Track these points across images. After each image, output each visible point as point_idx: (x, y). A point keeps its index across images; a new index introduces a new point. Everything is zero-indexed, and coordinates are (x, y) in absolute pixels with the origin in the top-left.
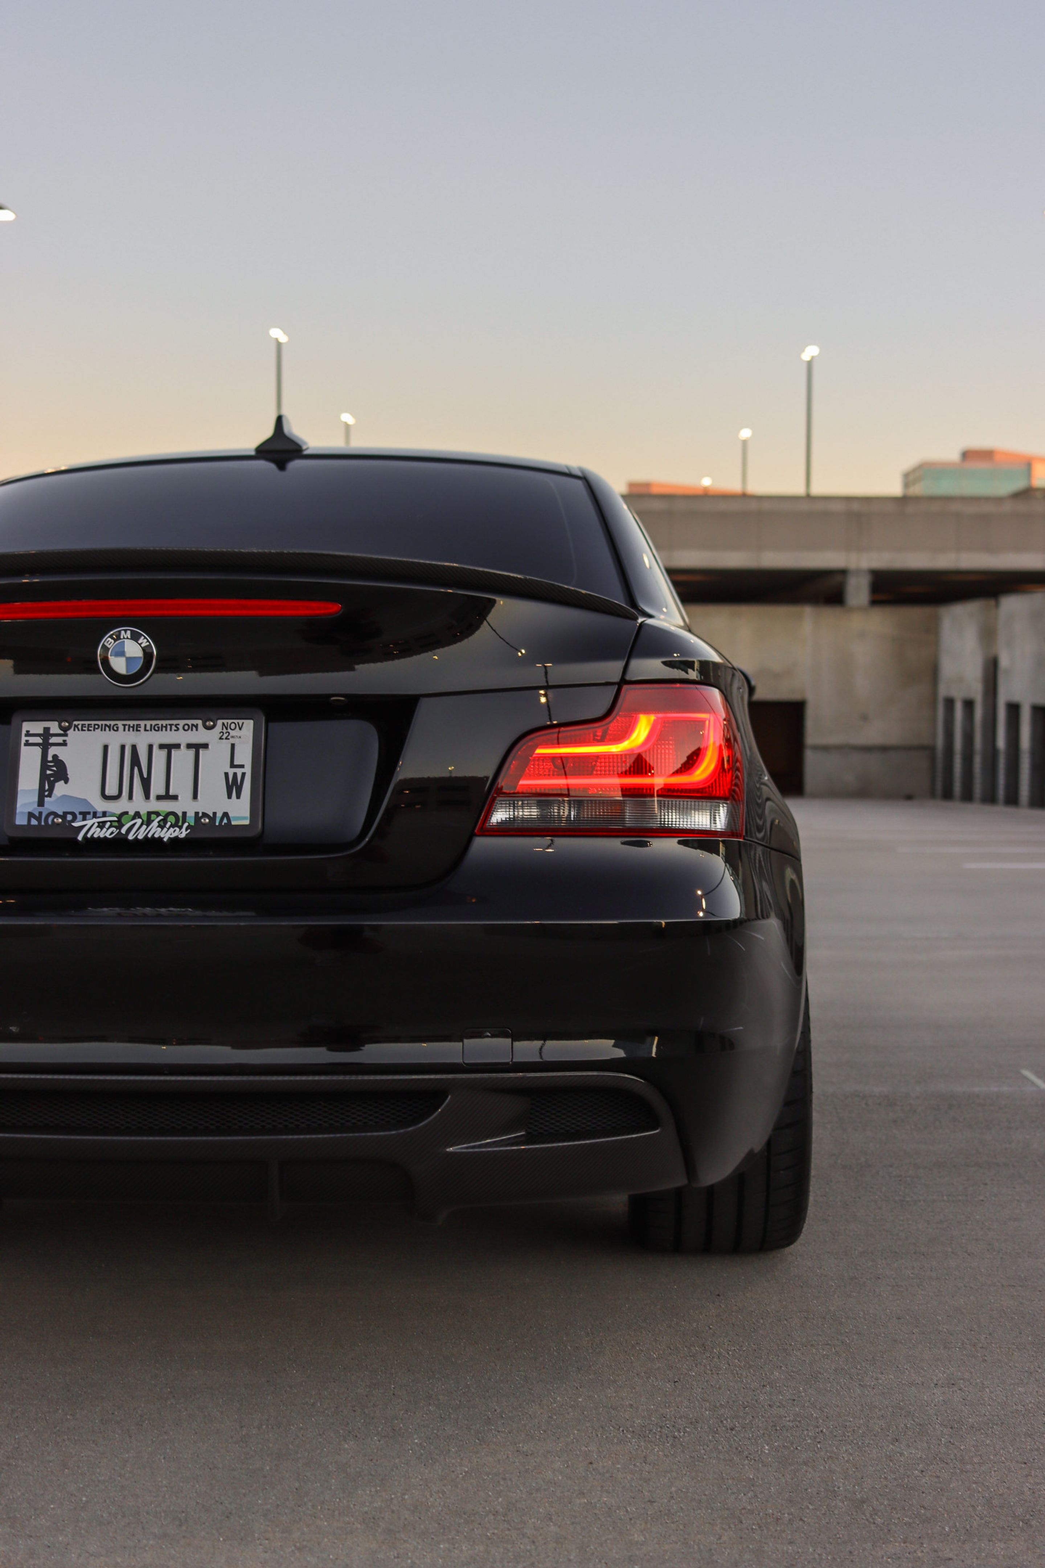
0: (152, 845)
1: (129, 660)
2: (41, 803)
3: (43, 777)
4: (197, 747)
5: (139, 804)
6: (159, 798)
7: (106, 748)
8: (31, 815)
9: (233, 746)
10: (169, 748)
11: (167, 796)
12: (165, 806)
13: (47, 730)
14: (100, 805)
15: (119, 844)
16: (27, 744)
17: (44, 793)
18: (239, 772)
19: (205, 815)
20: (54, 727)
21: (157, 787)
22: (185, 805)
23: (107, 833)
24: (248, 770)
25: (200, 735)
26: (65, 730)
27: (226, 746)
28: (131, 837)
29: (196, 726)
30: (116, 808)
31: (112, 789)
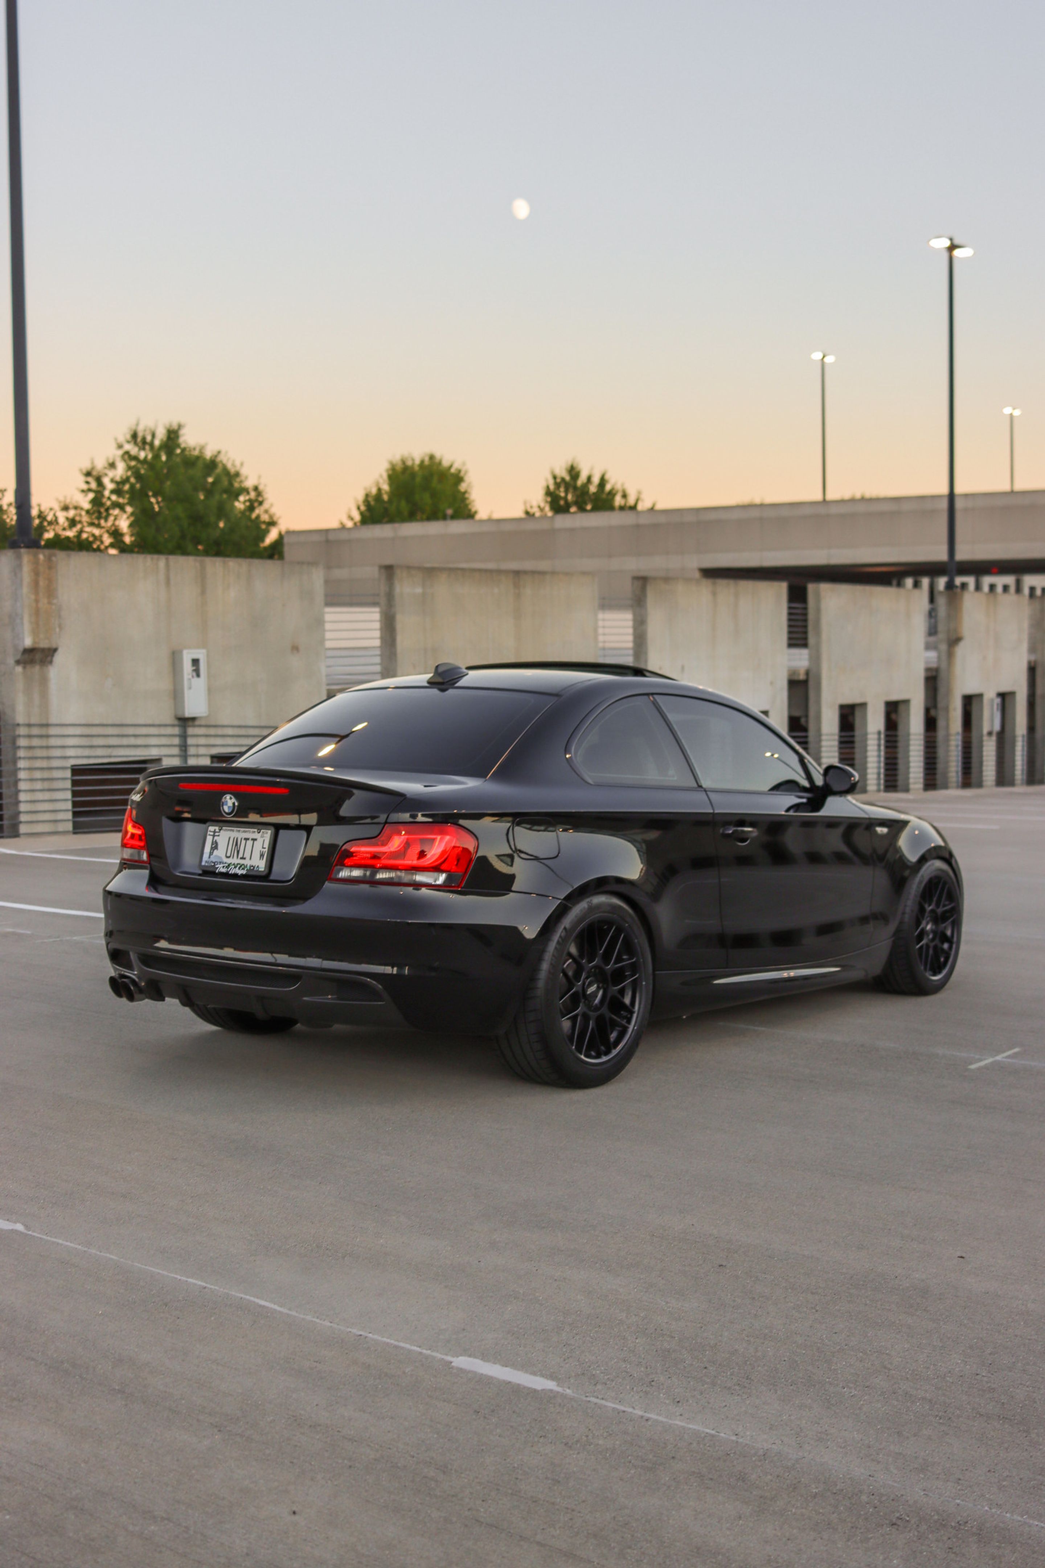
0: (235, 876)
1: (229, 807)
2: (209, 857)
3: (212, 848)
4: (254, 840)
5: (235, 861)
6: (241, 858)
7: (230, 838)
8: (206, 862)
9: (264, 840)
10: (247, 839)
11: (243, 858)
12: (242, 862)
13: (215, 830)
14: (225, 860)
15: (226, 875)
16: (209, 835)
17: (211, 854)
18: (264, 850)
19: (252, 866)
20: (217, 828)
21: (241, 855)
22: (247, 862)
23: (224, 870)
24: (266, 850)
25: (256, 835)
26: (220, 830)
27: (262, 839)
28: (230, 872)
29: (255, 832)
30: (229, 861)
31: (228, 855)
